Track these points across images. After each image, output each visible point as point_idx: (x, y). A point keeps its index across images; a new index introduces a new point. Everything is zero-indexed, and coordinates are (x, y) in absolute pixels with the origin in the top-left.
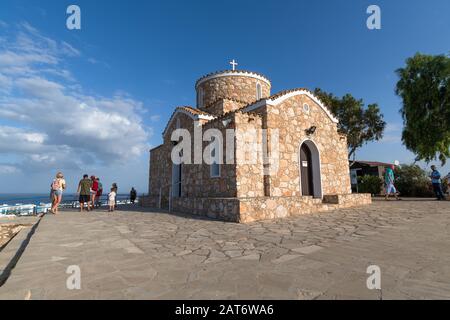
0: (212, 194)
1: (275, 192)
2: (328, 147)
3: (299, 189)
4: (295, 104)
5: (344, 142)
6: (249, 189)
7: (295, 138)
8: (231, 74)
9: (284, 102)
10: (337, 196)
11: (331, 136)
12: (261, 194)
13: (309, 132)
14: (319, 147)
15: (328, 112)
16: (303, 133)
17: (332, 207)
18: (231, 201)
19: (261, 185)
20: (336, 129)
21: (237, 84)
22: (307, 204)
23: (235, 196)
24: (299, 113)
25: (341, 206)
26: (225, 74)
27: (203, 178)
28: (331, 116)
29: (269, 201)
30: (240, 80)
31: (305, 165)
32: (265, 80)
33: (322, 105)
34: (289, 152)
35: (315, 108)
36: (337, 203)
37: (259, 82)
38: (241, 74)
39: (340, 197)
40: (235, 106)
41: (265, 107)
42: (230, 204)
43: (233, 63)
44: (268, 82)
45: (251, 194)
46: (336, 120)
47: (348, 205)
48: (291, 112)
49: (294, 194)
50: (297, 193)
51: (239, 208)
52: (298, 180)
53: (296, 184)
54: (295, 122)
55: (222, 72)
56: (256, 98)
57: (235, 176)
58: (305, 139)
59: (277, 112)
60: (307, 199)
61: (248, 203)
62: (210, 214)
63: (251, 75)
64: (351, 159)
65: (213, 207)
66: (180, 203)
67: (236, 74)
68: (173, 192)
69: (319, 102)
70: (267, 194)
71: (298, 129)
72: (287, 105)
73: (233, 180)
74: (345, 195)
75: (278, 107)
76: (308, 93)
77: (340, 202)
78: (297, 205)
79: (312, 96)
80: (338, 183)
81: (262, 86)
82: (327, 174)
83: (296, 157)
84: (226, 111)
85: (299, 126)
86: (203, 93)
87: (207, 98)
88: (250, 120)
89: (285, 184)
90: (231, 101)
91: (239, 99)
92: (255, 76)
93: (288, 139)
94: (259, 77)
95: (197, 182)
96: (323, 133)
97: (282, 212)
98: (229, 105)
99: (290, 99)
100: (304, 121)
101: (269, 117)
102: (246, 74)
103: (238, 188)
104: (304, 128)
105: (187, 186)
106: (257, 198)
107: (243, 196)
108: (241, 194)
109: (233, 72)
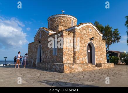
0: (53, 62)
1: (78, 62)
2: (98, 45)
3: (87, 61)
4: (86, 29)
5: (105, 43)
6: (68, 60)
7: (85, 41)
8: (62, 15)
9: (82, 28)
10: (101, 64)
11: (100, 41)
12: (72, 62)
13: (91, 39)
14: (95, 45)
15: (99, 32)
16: (89, 40)
17: (99, 68)
18: (61, 65)
19: (72, 59)
20: (101, 38)
21: (64, 20)
22: (90, 67)
23: (62, 63)
24: (87, 32)
25: (102, 68)
26: (60, 16)
27: (50, 56)
28: (100, 33)
29: (75, 65)
30: (65, 18)
31: (89, 52)
32: (75, 18)
33: (96, 29)
34: (83, 47)
35: (94, 30)
36: (101, 67)
37: (72, 19)
38: (66, 16)
39: (102, 64)
40: (63, 28)
41: (75, 29)
42: (60, 66)
43: (63, 11)
44: (76, 19)
45: (68, 62)
46: (102, 35)
47: (105, 67)
48: (85, 31)
49: (85, 63)
50: (86, 62)
51: (64, 67)
52: (86, 57)
53: (86, 59)
54: (86, 35)
55: (58, 15)
56: (71, 25)
57: (63, 55)
58: (89, 42)
59: (79, 31)
60: (90, 65)
61: (67, 66)
62: (53, 70)
63: (70, 16)
64: (107, 50)
65: (54, 67)
66: (40, 65)
67: (64, 16)
68: (37, 61)
69: (95, 28)
70: (74, 62)
71: (87, 38)
72: (83, 29)
73: (62, 57)
74: (104, 64)
75: (80, 29)
76: (91, 25)
77: (102, 66)
78: (86, 67)
79: (93, 26)
80: (102, 59)
81: (74, 21)
82: (98, 55)
83: (86, 49)
84: (59, 30)
85: (88, 37)
86: (51, 22)
87: (52, 24)
88: (69, 34)
89: (81, 59)
90: (62, 26)
91: (65, 25)
92: (71, 17)
93: (83, 42)
94: (73, 17)
95: (48, 57)
96: (97, 40)
97: (80, 69)
98: (61, 28)
99: (84, 27)
100: (90, 35)
101: (76, 33)
102: (68, 16)
103: (64, 60)
104: (89, 38)
105: (44, 58)
106: (71, 64)
107: (65, 63)
108: (65, 62)
109: (63, 15)
